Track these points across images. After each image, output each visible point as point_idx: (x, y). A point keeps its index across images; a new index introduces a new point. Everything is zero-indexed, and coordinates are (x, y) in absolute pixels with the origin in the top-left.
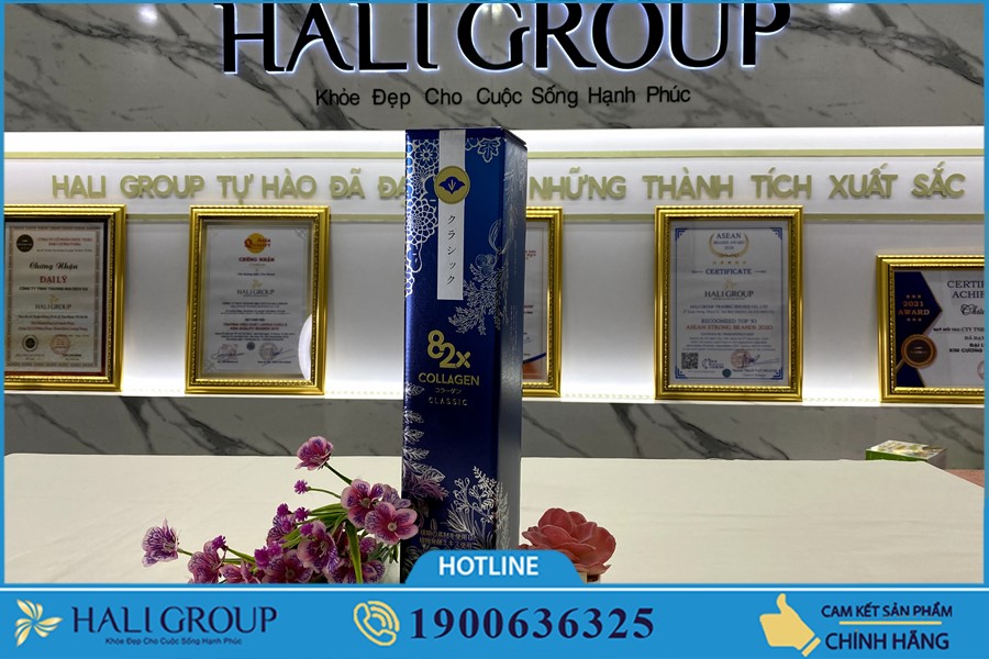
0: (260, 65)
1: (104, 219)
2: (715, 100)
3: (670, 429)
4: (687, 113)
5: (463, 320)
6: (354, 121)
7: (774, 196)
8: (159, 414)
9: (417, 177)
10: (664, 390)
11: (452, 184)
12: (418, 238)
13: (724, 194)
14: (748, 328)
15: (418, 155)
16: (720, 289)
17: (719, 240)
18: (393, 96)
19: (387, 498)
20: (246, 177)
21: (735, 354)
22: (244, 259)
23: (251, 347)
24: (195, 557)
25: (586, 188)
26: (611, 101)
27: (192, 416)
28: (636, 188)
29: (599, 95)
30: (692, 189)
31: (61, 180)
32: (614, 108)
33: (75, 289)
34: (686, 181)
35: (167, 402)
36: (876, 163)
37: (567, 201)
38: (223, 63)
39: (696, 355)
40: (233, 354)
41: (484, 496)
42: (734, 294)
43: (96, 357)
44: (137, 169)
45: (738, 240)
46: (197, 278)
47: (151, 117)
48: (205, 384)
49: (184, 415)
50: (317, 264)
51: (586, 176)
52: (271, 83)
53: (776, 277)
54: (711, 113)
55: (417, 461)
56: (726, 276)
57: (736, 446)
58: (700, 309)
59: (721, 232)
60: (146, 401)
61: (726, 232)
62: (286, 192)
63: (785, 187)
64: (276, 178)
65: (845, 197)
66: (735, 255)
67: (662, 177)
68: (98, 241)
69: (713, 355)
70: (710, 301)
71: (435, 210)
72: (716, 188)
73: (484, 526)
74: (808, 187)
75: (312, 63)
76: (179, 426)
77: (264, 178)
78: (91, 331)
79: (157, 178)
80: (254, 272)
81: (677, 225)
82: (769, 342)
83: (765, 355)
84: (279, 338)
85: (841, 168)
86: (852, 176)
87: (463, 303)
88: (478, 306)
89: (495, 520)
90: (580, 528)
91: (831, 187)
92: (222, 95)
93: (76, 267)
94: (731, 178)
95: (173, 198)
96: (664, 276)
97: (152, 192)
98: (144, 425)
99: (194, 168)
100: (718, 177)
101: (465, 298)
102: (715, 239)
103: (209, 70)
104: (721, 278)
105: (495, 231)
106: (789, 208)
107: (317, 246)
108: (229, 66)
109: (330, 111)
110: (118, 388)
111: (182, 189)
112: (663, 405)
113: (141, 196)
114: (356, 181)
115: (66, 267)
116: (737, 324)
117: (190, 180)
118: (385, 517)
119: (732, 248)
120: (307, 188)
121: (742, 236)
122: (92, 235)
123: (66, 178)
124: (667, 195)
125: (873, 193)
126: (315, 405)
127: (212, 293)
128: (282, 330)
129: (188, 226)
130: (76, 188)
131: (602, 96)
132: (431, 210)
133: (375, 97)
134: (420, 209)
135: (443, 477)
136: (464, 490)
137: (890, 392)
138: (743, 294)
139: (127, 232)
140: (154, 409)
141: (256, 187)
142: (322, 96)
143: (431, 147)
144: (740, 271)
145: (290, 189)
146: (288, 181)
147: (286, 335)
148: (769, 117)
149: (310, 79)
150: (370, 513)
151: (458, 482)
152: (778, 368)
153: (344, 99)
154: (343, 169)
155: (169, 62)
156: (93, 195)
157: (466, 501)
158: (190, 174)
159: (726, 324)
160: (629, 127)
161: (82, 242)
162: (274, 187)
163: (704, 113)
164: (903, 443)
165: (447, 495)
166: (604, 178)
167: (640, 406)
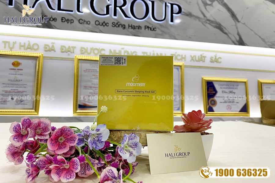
2: (163, 31)
4: (156, 34)
6: (54, 26)
7: (177, 60)
18: (68, 20)
20: (14, 42)
22: (11, 69)
29: (131, 26)
32: (135, 30)
34: (154, 54)
36: (201, 53)
38: (8, 2)
40: (5, 101)
53: (177, 82)
62: (30, 48)
63: (179, 58)
64: (25, 43)
67: (147, 52)
74: (185, 58)
75: (41, 7)
77: (20, 43)
80: (14, 73)
83: (175, 103)
85: (193, 53)
86: (196, 56)
94: (165, 54)
100: (162, 54)
103: (3, 4)
106: (181, 63)
107: (39, 66)
108: (11, 4)
114: (53, 46)
120: (36, 47)
125: (201, 61)
133: (62, 19)
137: (207, 113)
141: (17, 46)
146: (29, 44)
147: (26, 95)
148: (177, 37)
149: (40, 11)
152: (178, 106)
153: (52, 19)
154: (49, 42)
160: (139, 36)
162: (24, 46)
166: (131, 52)
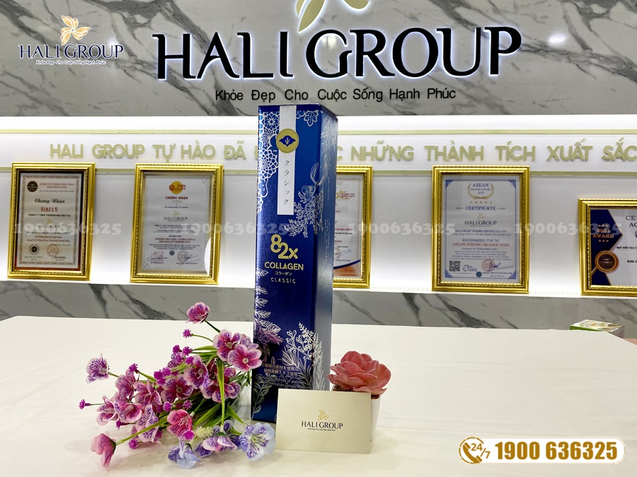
0: (180, 75)
1: (81, 172)
2: (473, 97)
3: (441, 310)
4: (454, 106)
5: (293, 228)
6: (239, 110)
7: (510, 160)
8: (113, 295)
9: (265, 136)
10: (438, 285)
11: (287, 140)
12: (266, 175)
13: (478, 158)
14: (493, 245)
15: (266, 122)
16: (475, 220)
17: (474, 188)
18: (264, 94)
19: (243, 342)
20: (171, 146)
21: (484, 262)
22: (169, 198)
23: (172, 253)
24: (120, 379)
25: (387, 154)
26: (404, 97)
27: (134, 297)
28: (420, 154)
29: (397, 93)
30: (457, 154)
31: (55, 147)
32: (405, 102)
33: (63, 215)
34: (453, 149)
35: (118, 288)
36: (578, 139)
37: (375, 162)
38: (157, 73)
39: (459, 262)
40: (160, 258)
41: (305, 342)
42: (484, 223)
43: (75, 259)
44: (103, 140)
45: (487, 187)
46: (139, 209)
47: (112, 108)
48: (143, 277)
49: (129, 296)
50: (215, 201)
51: (388, 146)
52: (187, 86)
53: (512, 212)
54: (469, 105)
55: (263, 319)
56: (479, 211)
57: (484, 322)
58: (462, 233)
59: (476, 182)
60: (105, 287)
61: (479, 182)
62: (196, 156)
63: (517, 154)
64: (190, 146)
65: (558, 160)
66: (485, 198)
67: (437, 147)
68: (77, 185)
69: (470, 263)
70: (469, 227)
71: (276, 157)
72: (472, 154)
73: (305, 362)
74: (533, 154)
75: (214, 74)
76: (126, 303)
77: (182, 146)
78: (72, 242)
79: (115, 146)
80: (174, 205)
81: (447, 178)
82: (507, 255)
83: (504, 263)
84: (190, 248)
85: (555, 141)
86: (562, 147)
87: (294, 217)
88: (303, 219)
89: (312, 358)
90: (368, 365)
91: (548, 154)
92: (156, 93)
93: (63, 202)
94: (482, 147)
95: (125, 159)
96: (438, 210)
97: (112, 154)
98: (103, 302)
99: (137, 140)
100: (474, 147)
101: (295, 213)
102: (471, 187)
103: (149, 77)
104: (476, 212)
105: (315, 170)
106: (519, 166)
107: (215, 189)
108: (161, 75)
109: (224, 104)
110: (88, 279)
111: (130, 153)
112: (437, 295)
113: (105, 157)
114: (240, 149)
115: (58, 201)
116: (486, 242)
117: (135, 147)
118: (241, 355)
119: (483, 193)
120: (209, 153)
121: (489, 185)
122: (74, 182)
123: (59, 145)
124: (440, 158)
125: (576, 158)
126: (211, 291)
127: (148, 219)
128: (192, 243)
129: (134, 176)
130: (65, 152)
131: (399, 94)
132: (274, 157)
133: (253, 95)
134: (267, 157)
135: (280, 329)
136: (293, 338)
137: (588, 288)
138: (490, 223)
139: (95, 180)
140: (110, 292)
141: (177, 152)
142: (219, 94)
143: (274, 117)
144: (488, 208)
145: (199, 154)
146: (198, 148)
147: (194, 246)
148: (507, 108)
149: (212, 83)
150: (232, 351)
151: (289, 333)
152: (513, 272)
153: (233, 96)
154: (232, 141)
155: (124, 73)
156: (75, 156)
157: (294, 345)
158: (136, 144)
159: (478, 243)
160: (415, 115)
161: (68, 186)
162: (189, 152)
163: (465, 106)
164: (595, 322)
165: (282, 341)
166: (400, 147)
167: (421, 294)
